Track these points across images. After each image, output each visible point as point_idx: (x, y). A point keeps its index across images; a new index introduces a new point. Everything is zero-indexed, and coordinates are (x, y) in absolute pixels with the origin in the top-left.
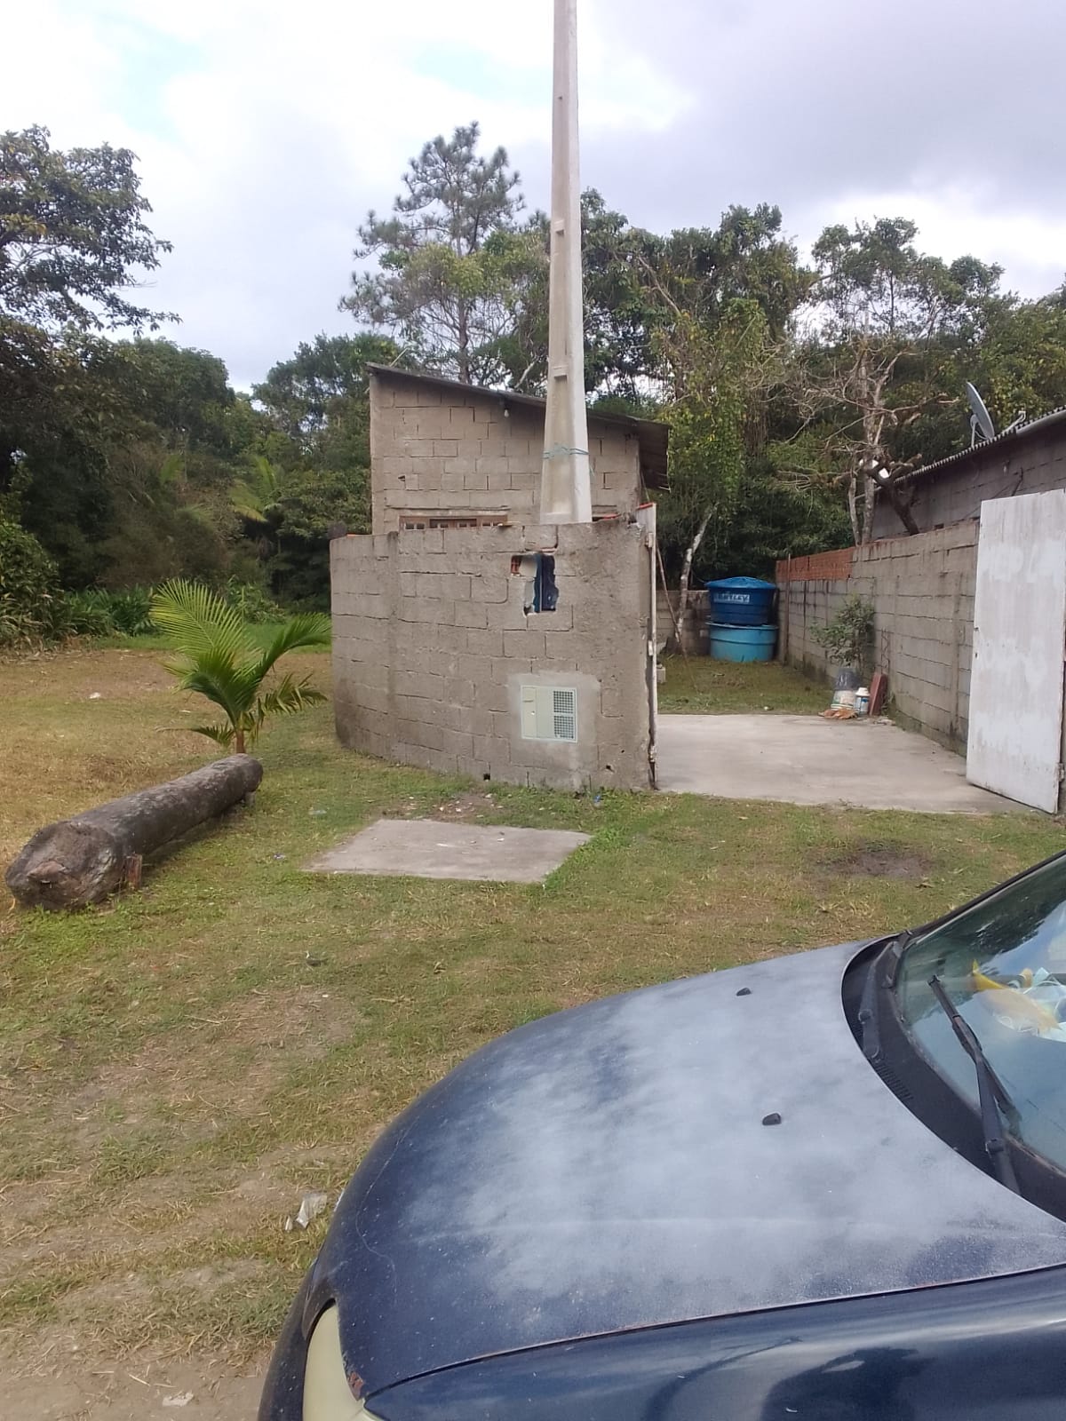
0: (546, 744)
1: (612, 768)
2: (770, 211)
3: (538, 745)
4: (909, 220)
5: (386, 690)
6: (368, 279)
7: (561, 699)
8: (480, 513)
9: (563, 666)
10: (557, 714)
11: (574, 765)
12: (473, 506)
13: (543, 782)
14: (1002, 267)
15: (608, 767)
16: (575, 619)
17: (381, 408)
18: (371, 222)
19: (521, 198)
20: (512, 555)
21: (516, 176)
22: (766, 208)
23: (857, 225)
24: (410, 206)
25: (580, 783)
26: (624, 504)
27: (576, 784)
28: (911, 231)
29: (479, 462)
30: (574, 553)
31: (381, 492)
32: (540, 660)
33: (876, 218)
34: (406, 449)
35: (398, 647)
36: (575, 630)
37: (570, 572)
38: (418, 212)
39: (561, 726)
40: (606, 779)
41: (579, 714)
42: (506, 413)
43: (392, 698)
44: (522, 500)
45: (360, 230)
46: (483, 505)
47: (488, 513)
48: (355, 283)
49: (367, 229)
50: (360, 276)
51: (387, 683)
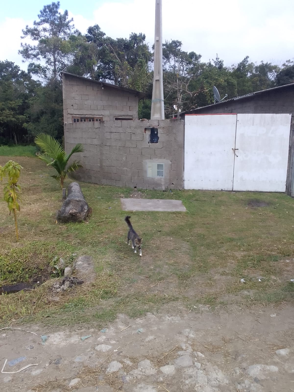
0: (155, 178)
1: (174, 184)
2: (143, 35)
3: (152, 178)
4: (180, 41)
5: (99, 165)
6: (26, 45)
7: (159, 166)
8: (95, 116)
9: (160, 157)
10: (158, 170)
11: (163, 183)
12: (93, 114)
13: (154, 188)
14: (201, 55)
15: (173, 184)
16: (164, 145)
17: (66, 85)
18: (27, 28)
19: (73, 25)
20: (145, 128)
21: (72, 19)
22: (141, 34)
23: (166, 41)
24: (39, 24)
25: (165, 188)
26: (135, 115)
27: (164, 188)
28: (180, 43)
29: (95, 102)
30: (164, 128)
31: (66, 109)
32: (153, 155)
33: (171, 40)
34: (74, 97)
35: (104, 153)
36: (164, 148)
37: (162, 133)
38: (41, 26)
39: (159, 173)
40: (172, 187)
41: (165, 171)
42: (103, 88)
43: (101, 167)
44: (107, 113)
45: (23, 30)
46: (96, 114)
47: (97, 116)
48: (22, 46)
49: (25, 30)
50: (23, 44)
51: (99, 163)
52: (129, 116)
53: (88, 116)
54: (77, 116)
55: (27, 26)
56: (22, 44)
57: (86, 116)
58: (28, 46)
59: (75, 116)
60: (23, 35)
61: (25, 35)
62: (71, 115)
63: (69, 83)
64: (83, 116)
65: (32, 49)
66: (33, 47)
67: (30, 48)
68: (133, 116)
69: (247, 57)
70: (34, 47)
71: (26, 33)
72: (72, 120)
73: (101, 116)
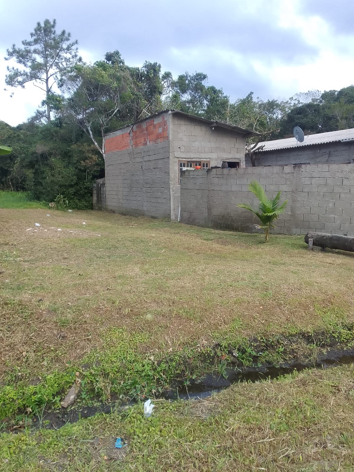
2: (158, 64)
5: (290, 213)
6: (13, 69)
8: (202, 160)
12: (200, 157)
14: (223, 90)
17: (174, 124)
18: (14, 48)
21: (77, 41)
24: (30, 44)
29: (203, 143)
31: (173, 152)
34: (181, 138)
35: (299, 200)
38: (32, 47)
42: (213, 128)
43: (293, 215)
44: (214, 156)
45: (8, 50)
46: (203, 157)
47: (204, 160)
48: (8, 70)
49: (11, 50)
50: (10, 68)
51: (290, 211)
52: (236, 159)
53: (195, 160)
54: (184, 159)
55: (14, 46)
56: (8, 68)
57: (193, 159)
58: (16, 70)
59: (181, 159)
60: (7, 57)
61: (9, 57)
62: (177, 159)
63: (177, 122)
64: (190, 160)
65: (21, 75)
66: (22, 72)
67: (19, 74)
68: (241, 159)
69: (252, 93)
70: (24, 72)
71: (11, 54)
72: (178, 164)
73: (208, 160)
